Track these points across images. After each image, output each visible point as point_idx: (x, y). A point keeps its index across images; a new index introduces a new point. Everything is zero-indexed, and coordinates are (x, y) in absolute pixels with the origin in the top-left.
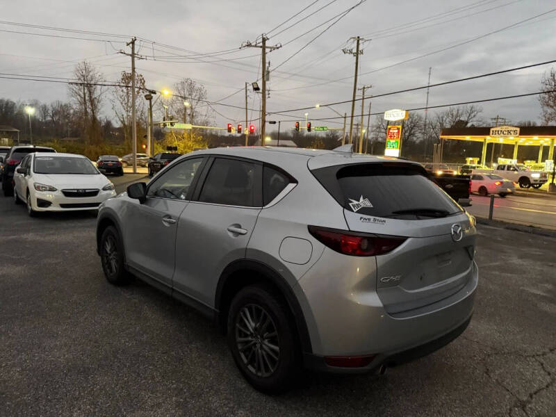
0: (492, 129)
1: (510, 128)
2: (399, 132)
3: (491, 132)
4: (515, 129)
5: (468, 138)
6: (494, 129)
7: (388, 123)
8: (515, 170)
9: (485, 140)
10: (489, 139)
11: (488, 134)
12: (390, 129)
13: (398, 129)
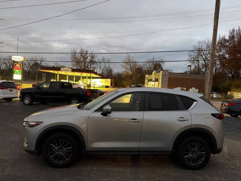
0: (61, 69)
1: (68, 69)
2: (20, 67)
3: (61, 70)
4: (70, 69)
5: (51, 71)
6: (62, 69)
7: (14, 62)
8: (76, 85)
9: (58, 72)
10: (60, 72)
11: (60, 70)
12: (15, 65)
13: (20, 65)
